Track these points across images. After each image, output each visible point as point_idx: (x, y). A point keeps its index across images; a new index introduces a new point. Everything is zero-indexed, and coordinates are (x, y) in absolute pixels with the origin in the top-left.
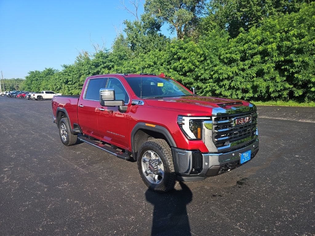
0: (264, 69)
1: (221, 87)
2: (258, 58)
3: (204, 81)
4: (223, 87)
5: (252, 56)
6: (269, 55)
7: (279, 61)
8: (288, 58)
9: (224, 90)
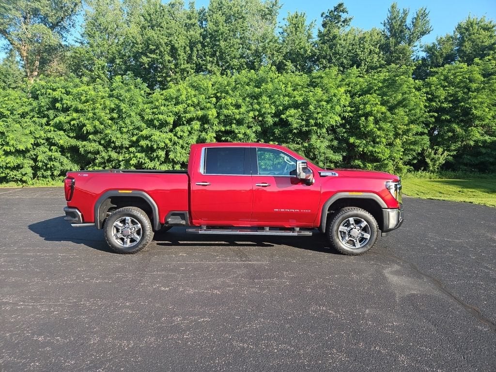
0: (206, 139)
1: (152, 159)
2: (196, 125)
3: (118, 149)
4: (156, 160)
5: (189, 121)
6: (208, 122)
7: (220, 131)
8: (228, 128)
9: (158, 163)
